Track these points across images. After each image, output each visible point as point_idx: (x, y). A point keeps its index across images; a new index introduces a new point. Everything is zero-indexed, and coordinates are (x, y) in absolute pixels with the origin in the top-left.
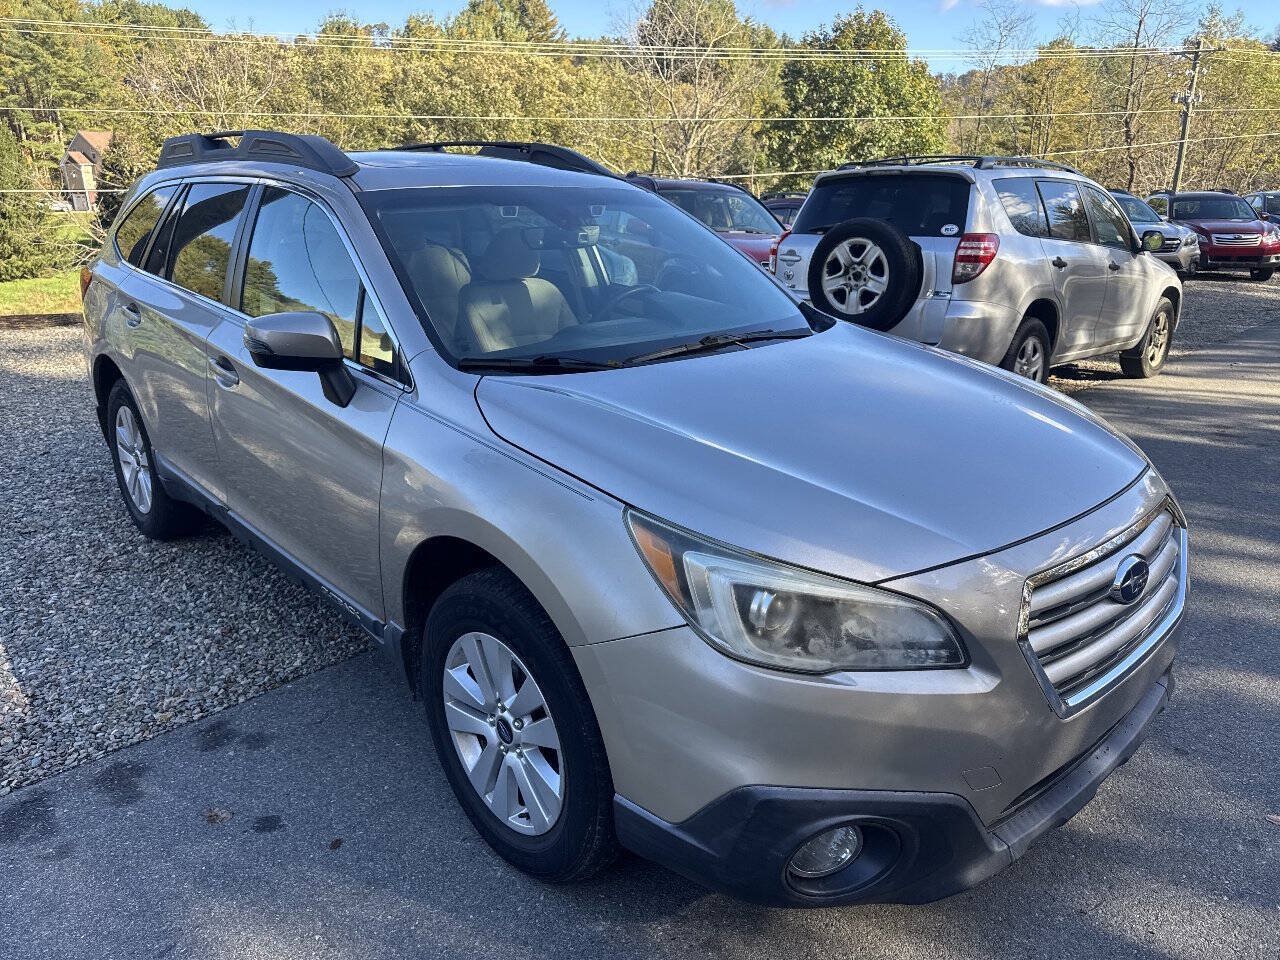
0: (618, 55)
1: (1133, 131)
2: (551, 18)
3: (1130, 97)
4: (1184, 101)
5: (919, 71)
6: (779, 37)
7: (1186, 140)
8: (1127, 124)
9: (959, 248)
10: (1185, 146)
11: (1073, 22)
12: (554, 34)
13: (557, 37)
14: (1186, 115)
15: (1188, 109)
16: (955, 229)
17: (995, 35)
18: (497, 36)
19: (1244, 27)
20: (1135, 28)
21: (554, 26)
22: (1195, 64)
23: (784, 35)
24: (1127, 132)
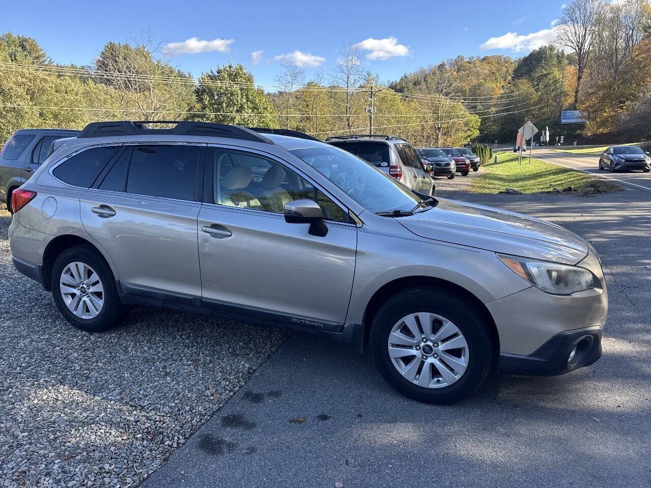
0: (106, 77)
1: (351, 124)
2: (42, 53)
3: (348, 109)
4: (369, 111)
5: (261, 93)
6: (176, 71)
7: (372, 128)
8: (348, 120)
9: (390, 171)
10: (372, 129)
11: (321, 76)
12: (44, 61)
13: (47, 63)
14: (371, 117)
15: (371, 114)
16: (386, 164)
17: (289, 78)
18: (12, 60)
19: (380, 81)
20: (346, 80)
21: (44, 57)
22: (371, 96)
23: (179, 70)
24: (348, 124)
